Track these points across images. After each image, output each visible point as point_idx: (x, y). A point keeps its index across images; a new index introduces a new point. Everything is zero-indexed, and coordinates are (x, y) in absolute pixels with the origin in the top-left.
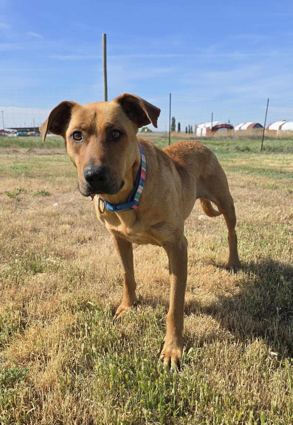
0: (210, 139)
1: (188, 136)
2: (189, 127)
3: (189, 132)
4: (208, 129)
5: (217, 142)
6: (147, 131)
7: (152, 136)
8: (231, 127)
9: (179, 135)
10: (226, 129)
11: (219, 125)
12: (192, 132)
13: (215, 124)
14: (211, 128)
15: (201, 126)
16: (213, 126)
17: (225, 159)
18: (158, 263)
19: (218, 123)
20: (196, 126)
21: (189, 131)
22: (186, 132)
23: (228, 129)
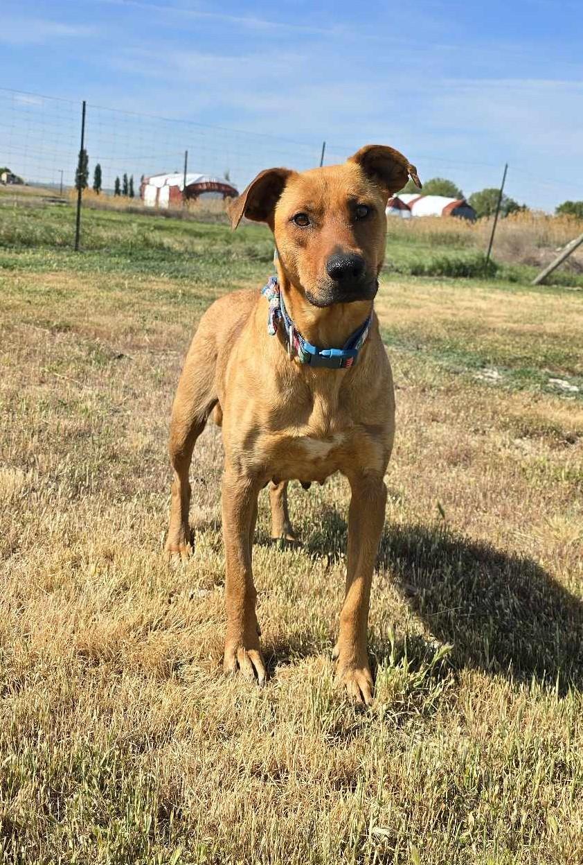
0: (179, 216)
1: (123, 202)
2: (125, 180)
3: (125, 192)
4: (174, 191)
5: (198, 227)
6: (8, 181)
7: (24, 194)
9: (100, 199)
10: (220, 195)
11: (201, 184)
12: (132, 195)
13: (192, 179)
14: (182, 189)
15: (156, 182)
16: (187, 185)
17: (223, 281)
18: (83, 598)
19: (200, 178)
20: (142, 179)
21: (125, 189)
22: (117, 191)
23: (225, 197)
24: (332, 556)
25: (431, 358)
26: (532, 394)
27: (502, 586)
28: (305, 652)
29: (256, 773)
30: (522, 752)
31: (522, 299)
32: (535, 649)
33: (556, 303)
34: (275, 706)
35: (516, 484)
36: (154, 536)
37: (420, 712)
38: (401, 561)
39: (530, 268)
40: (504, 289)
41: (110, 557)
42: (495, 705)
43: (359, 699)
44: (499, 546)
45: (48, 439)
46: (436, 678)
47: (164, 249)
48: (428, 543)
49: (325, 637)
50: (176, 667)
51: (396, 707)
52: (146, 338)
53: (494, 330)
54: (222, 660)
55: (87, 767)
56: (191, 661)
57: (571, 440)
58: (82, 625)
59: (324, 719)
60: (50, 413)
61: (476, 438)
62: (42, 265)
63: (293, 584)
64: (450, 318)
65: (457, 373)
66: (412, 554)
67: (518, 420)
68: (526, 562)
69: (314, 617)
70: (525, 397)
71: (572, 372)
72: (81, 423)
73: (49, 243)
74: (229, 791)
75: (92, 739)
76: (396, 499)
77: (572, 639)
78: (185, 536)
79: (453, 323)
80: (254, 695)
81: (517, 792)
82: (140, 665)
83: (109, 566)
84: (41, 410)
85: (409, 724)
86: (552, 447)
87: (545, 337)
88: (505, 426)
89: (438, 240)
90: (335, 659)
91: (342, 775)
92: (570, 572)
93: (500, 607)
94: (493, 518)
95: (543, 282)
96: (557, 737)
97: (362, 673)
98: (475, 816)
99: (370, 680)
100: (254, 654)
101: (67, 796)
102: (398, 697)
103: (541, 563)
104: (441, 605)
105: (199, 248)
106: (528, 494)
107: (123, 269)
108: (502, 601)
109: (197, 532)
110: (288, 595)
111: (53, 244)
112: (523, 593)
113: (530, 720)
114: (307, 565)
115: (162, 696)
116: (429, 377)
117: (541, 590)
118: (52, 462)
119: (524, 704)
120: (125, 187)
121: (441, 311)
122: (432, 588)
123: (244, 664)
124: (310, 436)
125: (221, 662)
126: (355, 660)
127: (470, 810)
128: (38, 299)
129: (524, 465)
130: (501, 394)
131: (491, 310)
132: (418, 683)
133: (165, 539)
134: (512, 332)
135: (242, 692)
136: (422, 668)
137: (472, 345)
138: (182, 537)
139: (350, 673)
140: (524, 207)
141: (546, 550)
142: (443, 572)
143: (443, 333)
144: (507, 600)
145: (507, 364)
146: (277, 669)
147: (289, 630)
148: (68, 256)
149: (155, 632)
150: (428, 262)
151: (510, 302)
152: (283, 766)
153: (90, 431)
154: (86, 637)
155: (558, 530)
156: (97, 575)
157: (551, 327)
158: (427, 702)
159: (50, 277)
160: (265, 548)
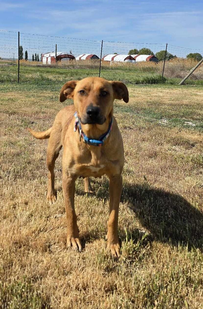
0: (55, 67)
1: (35, 63)
2: (36, 56)
3: (36, 60)
4: (52, 59)
5: (61, 71)
8: (73, 58)
9: (27, 63)
11: (62, 55)
12: (38, 60)
13: (59, 54)
14: (55, 57)
15: (46, 56)
16: (57, 55)
18: (16, 221)
19: (61, 53)
20: (42, 55)
22: (33, 60)
23: (70, 59)
24: (106, 198)
25: (142, 117)
26: (179, 129)
27: (168, 206)
28: (96, 237)
29: (77, 288)
30: (175, 275)
31: (175, 91)
32: (180, 231)
33: (187, 92)
34: (84, 261)
35: (173, 164)
36: (43, 193)
37: (138, 259)
38: (131, 198)
39: (178, 79)
40: (169, 88)
41: (26, 203)
42: (165, 255)
43: (115, 255)
44: (167, 190)
45: (6, 157)
46: (143, 245)
47: (49, 80)
48: (141, 190)
49: (103, 231)
50: (49, 247)
51: (129, 258)
52: (42, 115)
53: (165, 104)
54: (66, 242)
55: (16, 290)
56: (55, 243)
57: (193, 145)
58: (15, 232)
59: (102, 265)
60: (7, 147)
61: (159, 147)
62: (6, 90)
63: (92, 210)
64: (149, 100)
65: (152, 122)
66: (135, 195)
67: (174, 139)
68: (176, 196)
69: (99, 223)
70: (176, 130)
71: (193, 119)
72: (18, 150)
73: (9, 81)
74: (67, 297)
75: (18, 278)
76: (129, 173)
77: (193, 226)
78: (54, 194)
79: (150, 102)
80: (77, 257)
81: (173, 291)
82: (36, 247)
83: (26, 207)
84: (4, 146)
85: (134, 264)
86: (186, 149)
87: (183, 106)
88: (169, 141)
89: (145, 70)
90: (106, 240)
91: (109, 288)
92: (193, 199)
93: (167, 214)
94: (165, 178)
95: (183, 84)
96: (188, 267)
97: (116, 245)
98: (157, 301)
99: (119, 247)
100: (77, 240)
101: (9, 301)
102: (130, 254)
103: (182, 195)
104: (145, 215)
105: (61, 79)
106: (177, 168)
107: (35, 89)
108: (168, 212)
109: (58, 192)
110: (90, 215)
111: (10, 81)
112: (175, 209)
113: (178, 261)
114: (97, 202)
115: (44, 259)
116: (142, 124)
117: (182, 207)
118: (7, 166)
119: (176, 254)
120: (36, 58)
121: (146, 98)
122: (142, 208)
123: (74, 244)
124: (92, 166)
125: (65, 244)
126: (114, 241)
127: (156, 299)
128: (5, 103)
129: (176, 157)
130: (168, 129)
131: (164, 96)
132: (137, 248)
133: (47, 195)
134: (171, 105)
135: (73, 256)
136: (138, 242)
137: (157, 111)
138: (52, 194)
139: (112, 246)
140: (175, 56)
141: (184, 190)
142: (146, 202)
143: (147, 107)
144: (169, 212)
145: (169, 117)
146: (86, 245)
147: (90, 229)
148: (16, 85)
149: (42, 233)
150: (141, 79)
151: (171, 93)
152: (87, 285)
153: (21, 153)
154: (17, 237)
155: (188, 182)
156: (22, 211)
157: (185, 102)
158: (141, 255)
159: (9, 94)
160: (82, 197)
